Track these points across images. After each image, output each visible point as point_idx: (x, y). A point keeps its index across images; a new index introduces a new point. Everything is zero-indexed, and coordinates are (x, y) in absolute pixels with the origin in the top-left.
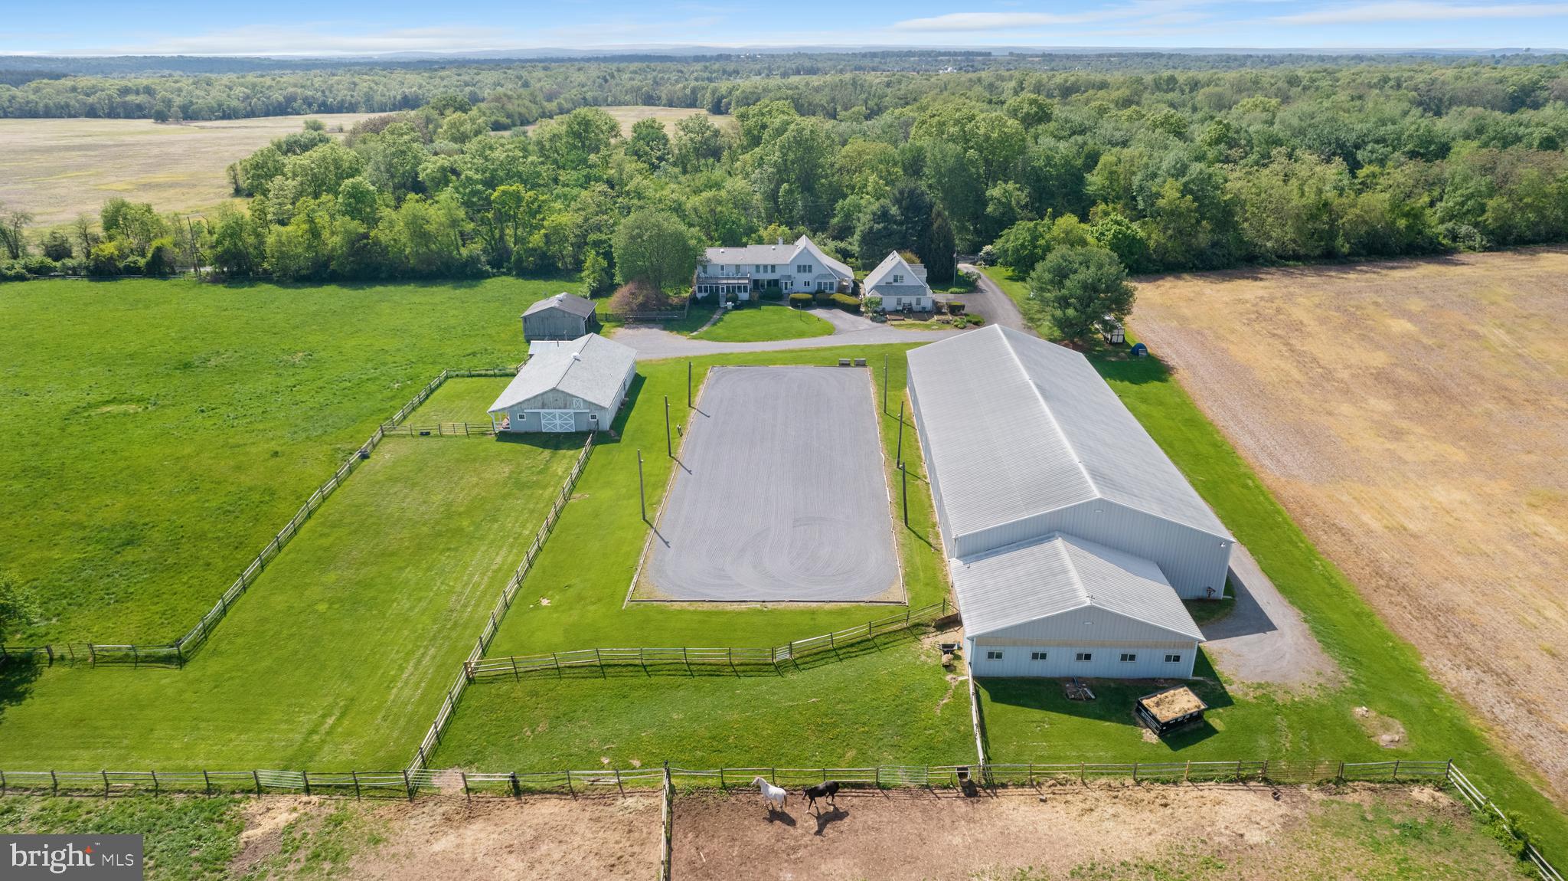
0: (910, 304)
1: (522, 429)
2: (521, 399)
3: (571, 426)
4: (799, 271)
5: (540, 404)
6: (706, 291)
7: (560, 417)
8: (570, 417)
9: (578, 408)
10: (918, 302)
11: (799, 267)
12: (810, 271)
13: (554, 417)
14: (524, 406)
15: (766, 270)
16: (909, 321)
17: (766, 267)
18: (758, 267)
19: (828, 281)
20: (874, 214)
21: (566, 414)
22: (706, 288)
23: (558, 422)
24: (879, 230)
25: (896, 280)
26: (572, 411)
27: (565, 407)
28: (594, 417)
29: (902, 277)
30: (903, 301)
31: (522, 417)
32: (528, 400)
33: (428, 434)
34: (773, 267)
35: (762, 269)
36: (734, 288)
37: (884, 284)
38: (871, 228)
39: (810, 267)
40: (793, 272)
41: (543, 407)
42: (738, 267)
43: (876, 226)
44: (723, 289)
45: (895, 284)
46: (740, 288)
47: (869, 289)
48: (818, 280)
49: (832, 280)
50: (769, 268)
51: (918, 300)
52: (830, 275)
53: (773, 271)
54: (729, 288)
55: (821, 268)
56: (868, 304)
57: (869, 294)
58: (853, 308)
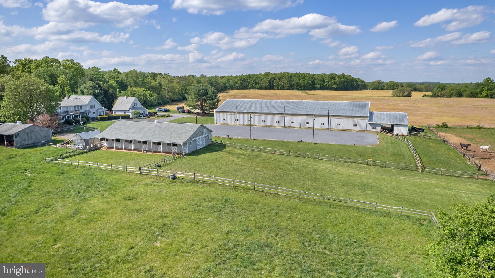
0: (142, 114)
1: (191, 150)
3: (204, 144)
4: (91, 108)
5: (196, 135)
6: (63, 119)
7: (201, 140)
8: (204, 139)
9: (206, 133)
11: (91, 106)
12: (95, 107)
14: (192, 137)
15: (79, 109)
16: (151, 118)
17: (78, 106)
18: (75, 107)
23: (201, 143)
25: (135, 106)
26: (204, 136)
27: (202, 134)
28: (209, 137)
29: (136, 104)
30: (140, 113)
31: (190, 144)
32: (193, 134)
34: (81, 106)
35: (77, 108)
36: (75, 116)
37: (132, 107)
39: (94, 105)
40: (88, 108)
42: (67, 107)
44: (70, 117)
45: (135, 107)
46: (77, 116)
47: (128, 110)
48: (99, 111)
49: (103, 111)
50: (80, 107)
51: (144, 111)
52: (102, 108)
53: (81, 109)
54: (72, 116)
55: (98, 106)
56: (136, 114)
57: (130, 111)
58: (127, 117)
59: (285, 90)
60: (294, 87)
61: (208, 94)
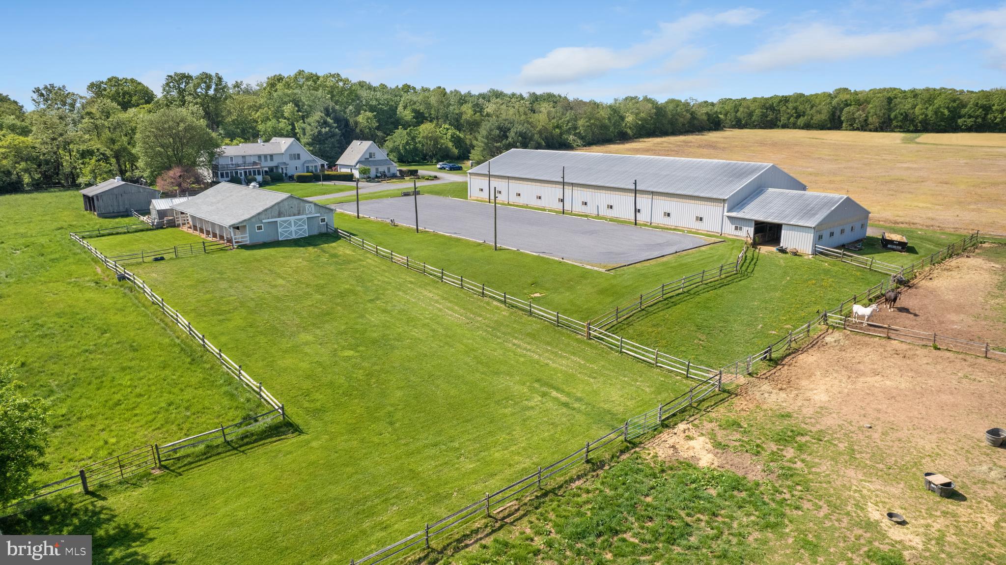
0: (384, 172)
1: (261, 240)
2: (260, 210)
3: (305, 232)
4: (291, 159)
5: (277, 213)
6: (227, 176)
7: (295, 223)
8: (304, 222)
9: (310, 213)
10: (389, 171)
11: (291, 155)
12: (299, 158)
13: (290, 224)
14: (263, 216)
15: (266, 160)
16: (394, 180)
17: (265, 156)
18: (259, 157)
19: (313, 165)
20: (318, 122)
21: (300, 220)
22: (227, 173)
23: (293, 228)
24: (326, 133)
25: (371, 157)
26: (305, 217)
27: (299, 214)
28: (323, 220)
29: (374, 154)
30: (380, 170)
31: (260, 228)
32: (266, 210)
33: (162, 259)
34: (271, 156)
35: (263, 158)
36: (250, 172)
37: (363, 159)
38: (320, 132)
39: (299, 155)
40: (286, 159)
41: (279, 216)
42: (244, 157)
43: (323, 130)
44: (241, 173)
45: (370, 159)
46: (254, 172)
47: (353, 164)
48: (306, 165)
49: (316, 164)
50: (269, 158)
51: (389, 169)
52: (314, 160)
53: (272, 160)
54: (245, 172)
55: (306, 155)
56: (363, 172)
57: (357, 167)
58: (349, 178)
59: (870, 131)
60: (895, 123)
61: (507, 137)
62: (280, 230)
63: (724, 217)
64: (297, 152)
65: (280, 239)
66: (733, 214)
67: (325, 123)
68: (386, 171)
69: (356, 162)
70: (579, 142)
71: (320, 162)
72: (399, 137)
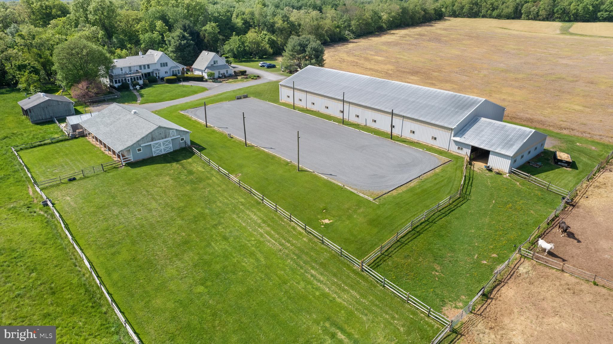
0: (224, 74)
1: (140, 158)
2: (139, 138)
3: (170, 148)
4: (161, 66)
5: (150, 139)
6: (119, 82)
7: (164, 144)
8: (169, 143)
9: (173, 136)
10: (227, 73)
11: (161, 64)
12: (167, 65)
13: (160, 145)
14: (141, 142)
15: (145, 68)
16: (231, 80)
17: (144, 66)
18: (140, 66)
19: (177, 69)
20: (179, 36)
21: (166, 141)
22: (119, 80)
23: (162, 147)
24: (184, 44)
25: (215, 63)
26: (170, 139)
27: (166, 137)
28: (182, 139)
29: (217, 61)
30: (221, 73)
31: (139, 150)
32: (143, 138)
33: (74, 179)
34: (148, 65)
35: (143, 67)
36: (134, 78)
37: (210, 66)
38: (180, 44)
40: (158, 67)
41: (152, 140)
42: (130, 67)
43: (183, 42)
44: (128, 80)
45: (214, 65)
46: (137, 78)
47: (203, 69)
48: (172, 70)
49: (178, 69)
51: (227, 71)
52: (177, 66)
53: (149, 68)
54: (131, 79)
55: (172, 64)
56: (210, 75)
57: (206, 71)
58: (200, 79)
60: (556, 15)
61: (305, 51)
62: (153, 150)
63: (451, 140)
64: (165, 62)
65: (154, 155)
66: (457, 139)
67: (184, 37)
68: (225, 73)
69: (205, 68)
70: (352, 36)
71: (181, 67)
72: (234, 42)
